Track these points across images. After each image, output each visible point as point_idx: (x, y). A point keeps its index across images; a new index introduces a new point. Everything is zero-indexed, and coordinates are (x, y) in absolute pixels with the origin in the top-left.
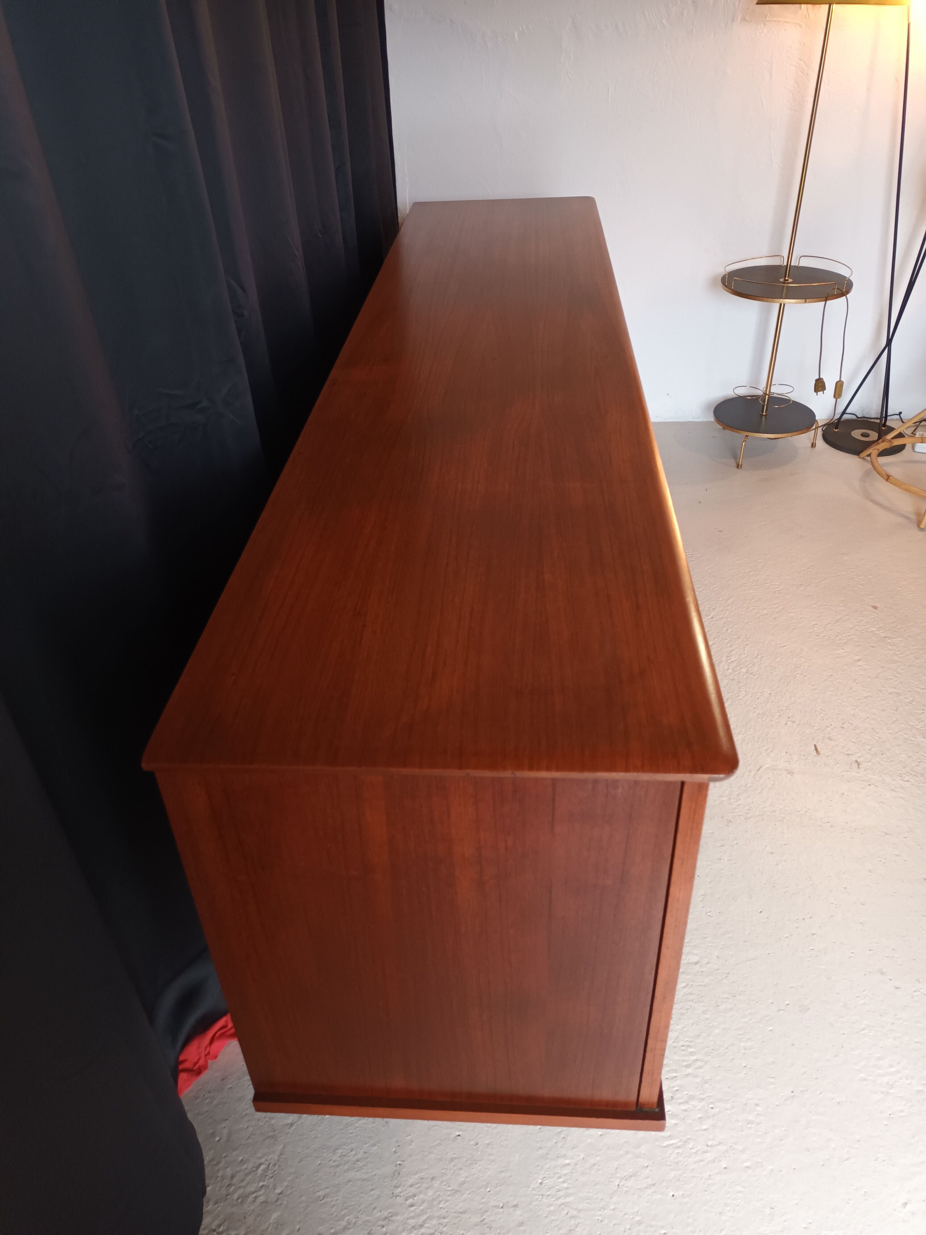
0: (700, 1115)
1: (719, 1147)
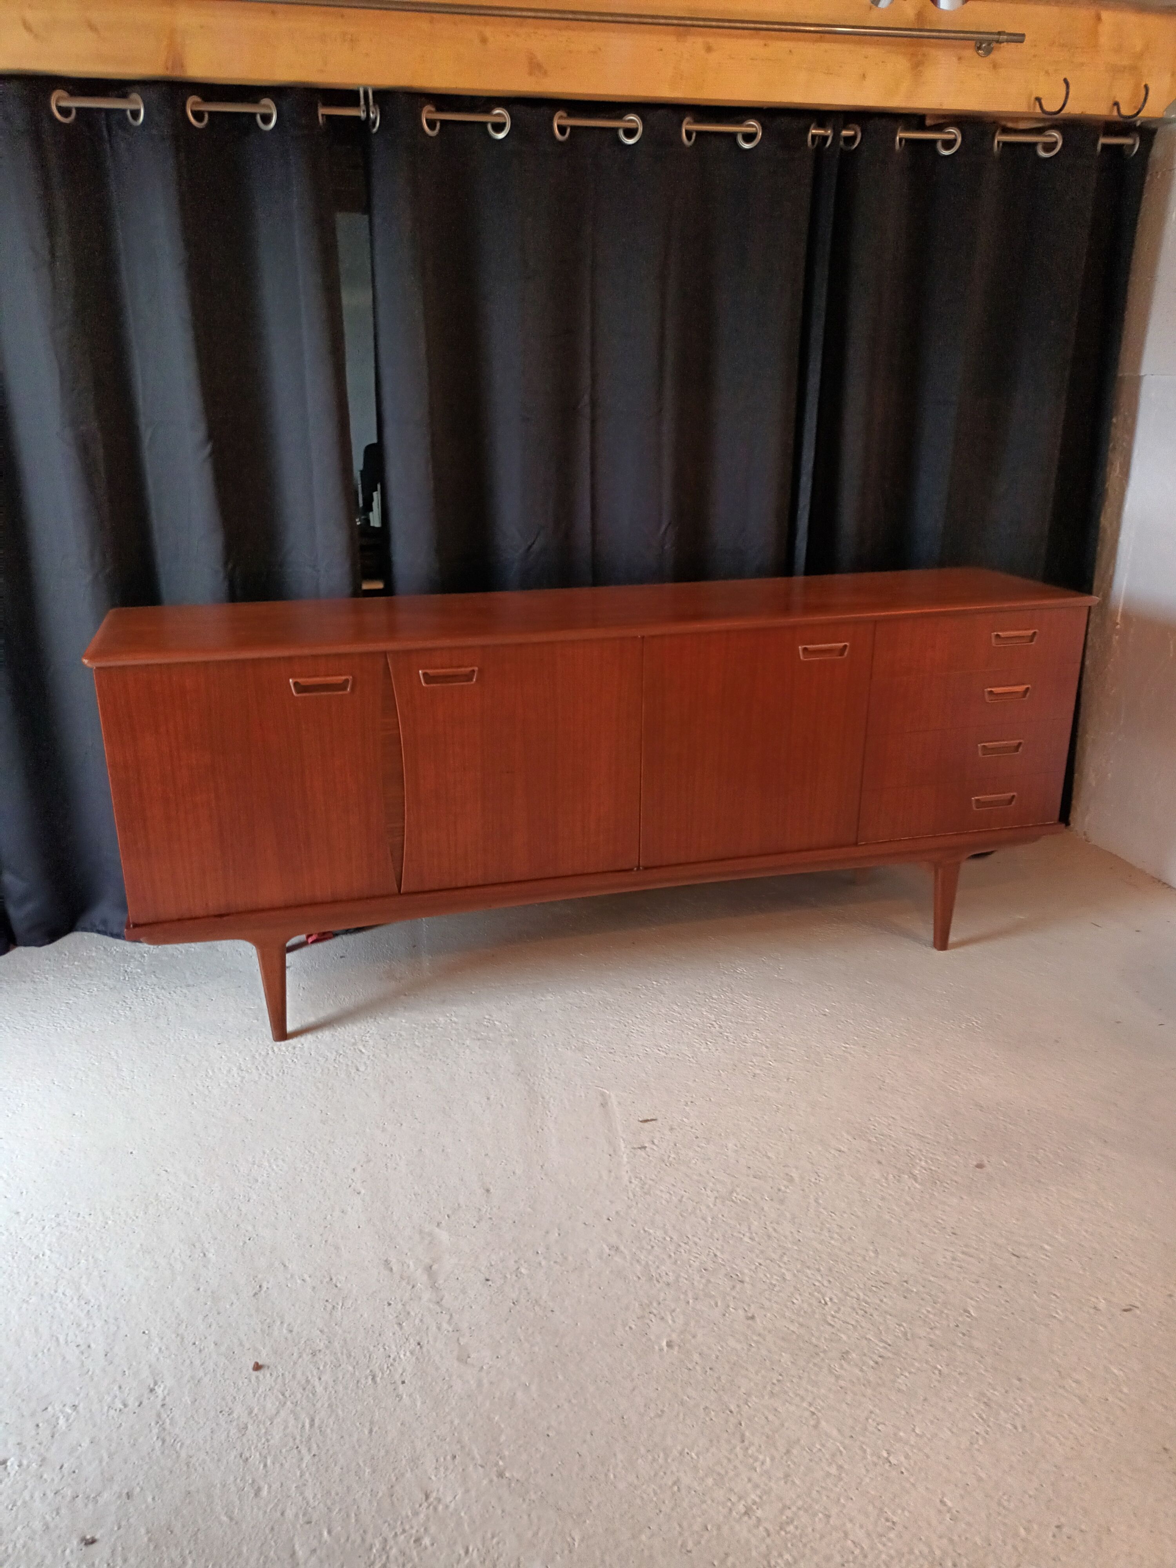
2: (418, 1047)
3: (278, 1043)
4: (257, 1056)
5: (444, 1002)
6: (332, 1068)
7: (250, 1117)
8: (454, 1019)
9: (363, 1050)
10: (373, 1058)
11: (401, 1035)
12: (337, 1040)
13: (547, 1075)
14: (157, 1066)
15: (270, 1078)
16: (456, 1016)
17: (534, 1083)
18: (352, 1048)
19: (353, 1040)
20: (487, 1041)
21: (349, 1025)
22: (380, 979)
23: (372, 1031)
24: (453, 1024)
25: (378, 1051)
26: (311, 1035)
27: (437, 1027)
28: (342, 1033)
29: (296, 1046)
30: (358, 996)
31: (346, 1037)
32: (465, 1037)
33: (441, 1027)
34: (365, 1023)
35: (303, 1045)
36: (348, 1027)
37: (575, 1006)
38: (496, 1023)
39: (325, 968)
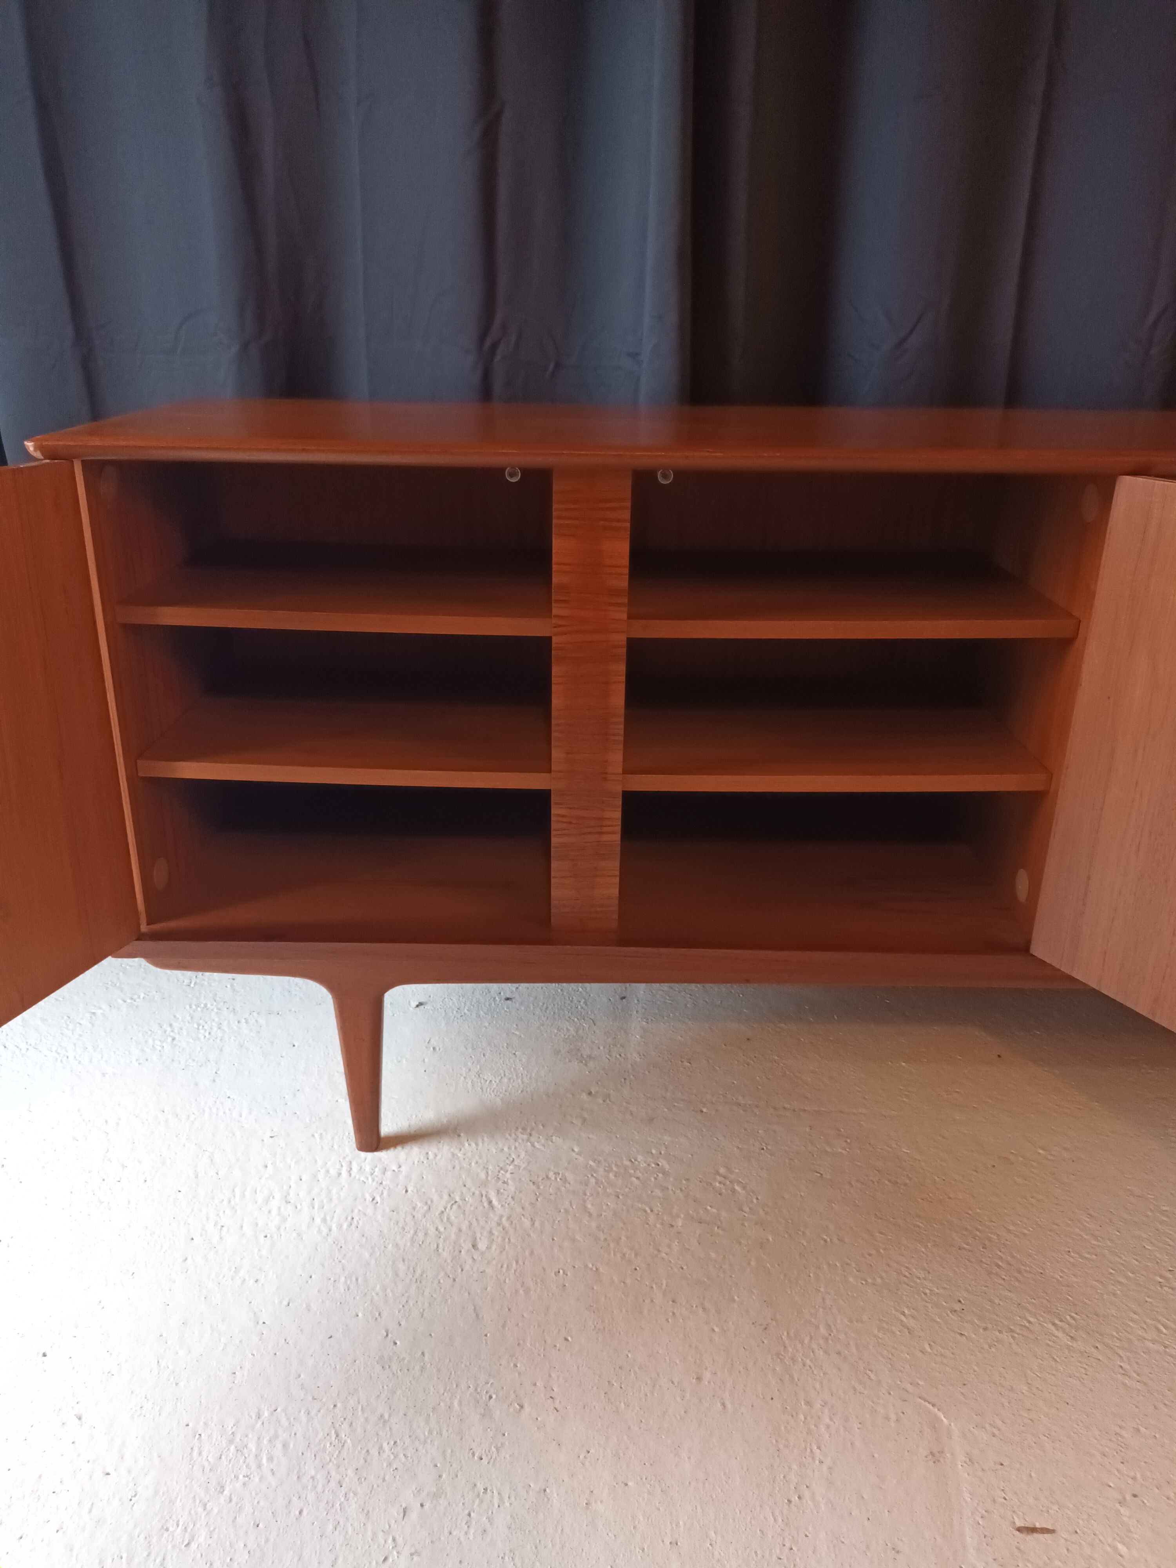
0: (260, 1224)
1: (218, 1236)
2: (590, 1215)
3: (361, 1155)
4: (321, 1176)
5: (651, 1120)
6: (432, 1231)
7: (265, 1317)
8: (663, 1163)
9: (495, 1202)
10: (507, 1225)
11: (564, 1180)
12: (457, 1168)
13: (821, 1342)
14: (164, 1163)
15: (325, 1231)
16: (667, 1157)
17: (793, 1359)
18: (477, 1193)
19: (483, 1175)
20: (716, 1228)
21: (485, 1139)
22: (557, 1052)
23: (519, 1161)
24: (660, 1175)
25: (519, 1210)
26: (420, 1148)
27: (631, 1175)
28: (469, 1154)
29: (387, 1168)
30: (514, 1081)
31: (473, 1164)
32: (675, 1210)
33: (638, 1178)
34: (512, 1141)
35: (400, 1167)
36: (483, 1143)
37: (886, 1182)
38: (737, 1188)
39: (478, 1016)
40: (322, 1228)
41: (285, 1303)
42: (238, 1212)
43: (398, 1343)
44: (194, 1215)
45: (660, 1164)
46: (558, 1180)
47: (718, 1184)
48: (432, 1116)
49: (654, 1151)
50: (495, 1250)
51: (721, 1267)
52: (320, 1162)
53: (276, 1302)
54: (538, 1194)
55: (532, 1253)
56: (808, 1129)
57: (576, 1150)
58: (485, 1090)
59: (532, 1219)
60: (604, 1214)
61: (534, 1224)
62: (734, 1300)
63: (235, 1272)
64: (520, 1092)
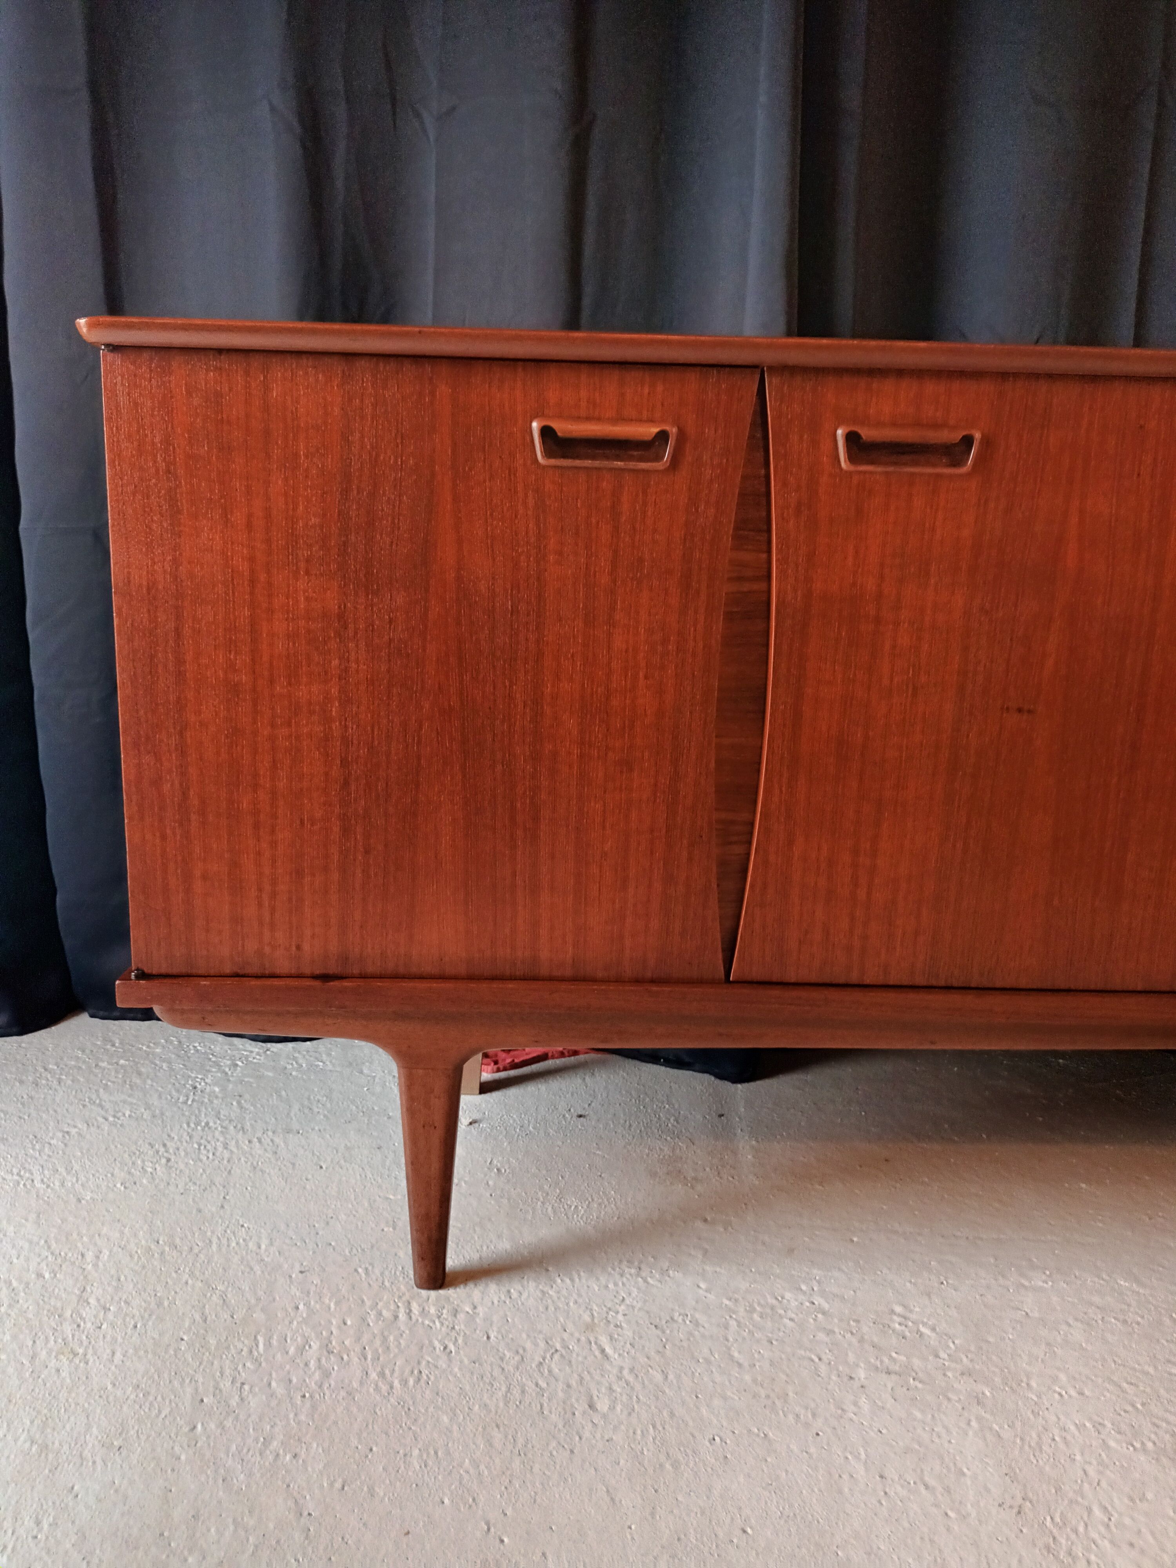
0: (295, 1380)
1: (237, 1397)
2: (740, 1365)
3: (424, 1293)
4: (371, 1319)
5: (791, 1251)
6: (530, 1386)
7: (310, 1506)
8: (820, 1301)
9: (609, 1350)
10: (631, 1379)
11: (696, 1323)
12: (552, 1309)
13: (1102, 1529)
14: (160, 1304)
15: (384, 1388)
16: (823, 1294)
17: (1070, 1554)
18: (583, 1339)
19: (587, 1318)
20: (911, 1380)
21: (582, 1274)
22: (653, 1174)
23: (631, 1300)
24: (820, 1316)
25: (643, 1360)
26: (498, 1284)
27: (781, 1316)
28: (564, 1292)
29: (459, 1310)
30: (605, 1206)
31: (571, 1304)
32: (851, 1358)
33: (791, 1320)
34: (617, 1277)
35: (475, 1308)
36: (580, 1279)
37: (1113, 1320)
38: (923, 1329)
39: (547, 1134)
40: (380, 1384)
41: (338, 1485)
42: (264, 1364)
43: (506, 1540)
44: (203, 1370)
45: (816, 1303)
46: (688, 1322)
47: (897, 1326)
48: (508, 1247)
49: (804, 1287)
50: (622, 1410)
51: (933, 1430)
52: (368, 1303)
53: (325, 1485)
54: (664, 1340)
55: (672, 1414)
56: (992, 1260)
57: (703, 1285)
58: (571, 1217)
59: (663, 1371)
60: (757, 1364)
61: (667, 1377)
62: (964, 1474)
63: (263, 1443)
64: (616, 1218)
